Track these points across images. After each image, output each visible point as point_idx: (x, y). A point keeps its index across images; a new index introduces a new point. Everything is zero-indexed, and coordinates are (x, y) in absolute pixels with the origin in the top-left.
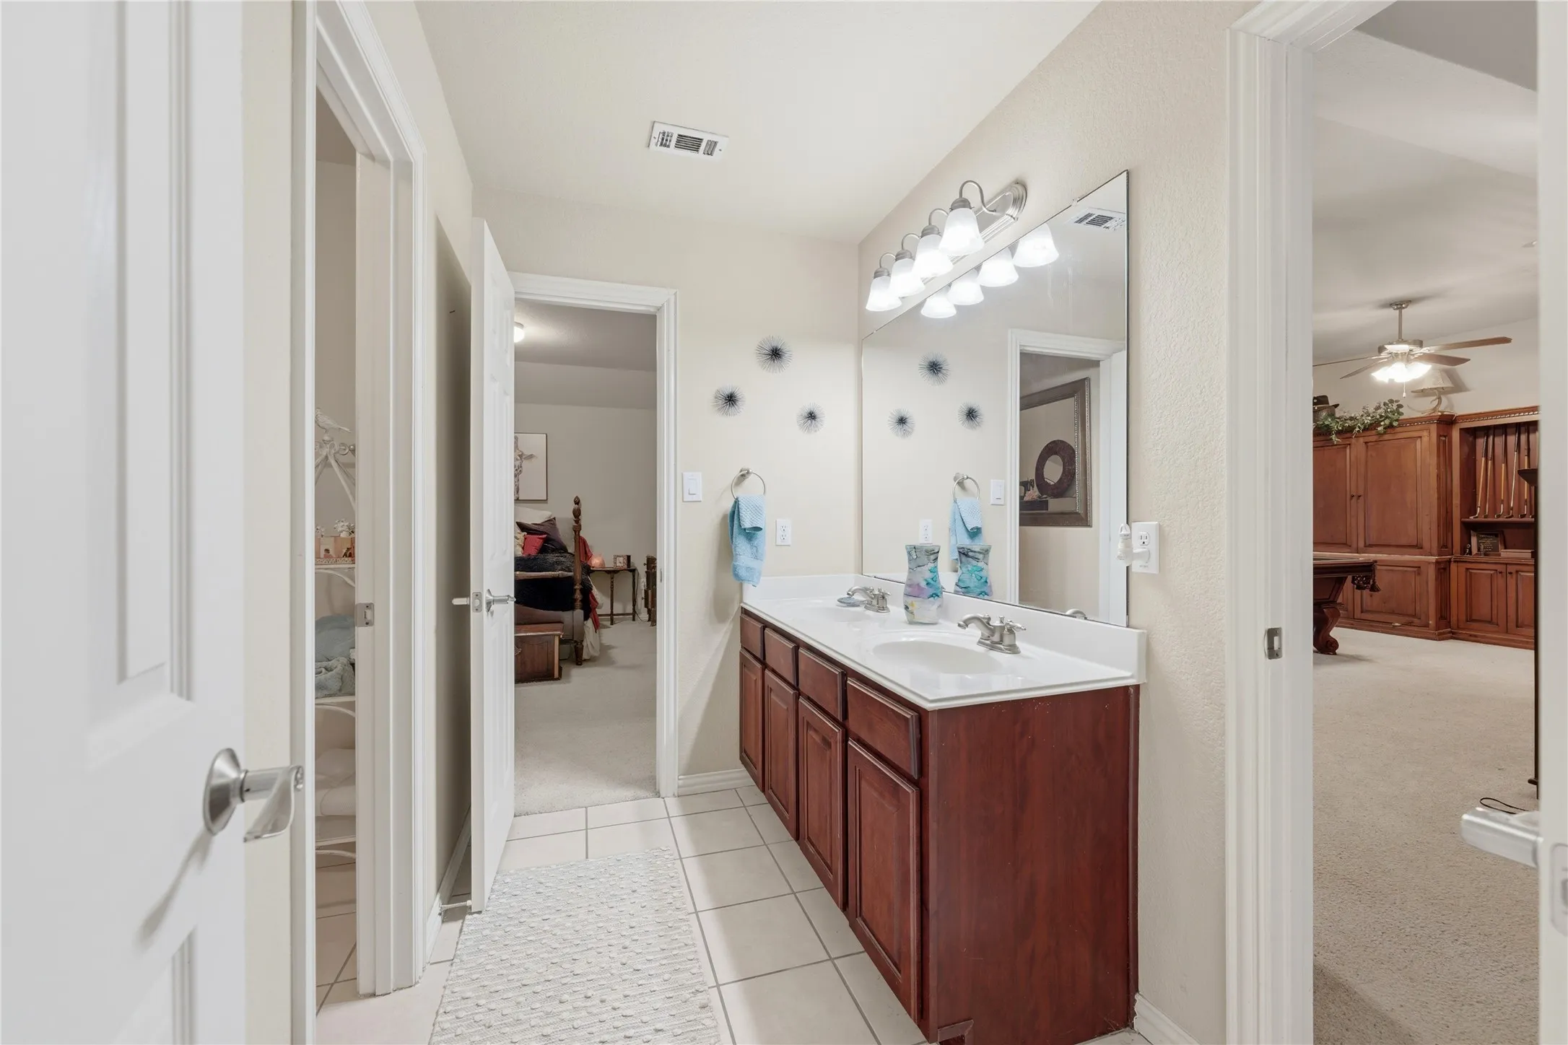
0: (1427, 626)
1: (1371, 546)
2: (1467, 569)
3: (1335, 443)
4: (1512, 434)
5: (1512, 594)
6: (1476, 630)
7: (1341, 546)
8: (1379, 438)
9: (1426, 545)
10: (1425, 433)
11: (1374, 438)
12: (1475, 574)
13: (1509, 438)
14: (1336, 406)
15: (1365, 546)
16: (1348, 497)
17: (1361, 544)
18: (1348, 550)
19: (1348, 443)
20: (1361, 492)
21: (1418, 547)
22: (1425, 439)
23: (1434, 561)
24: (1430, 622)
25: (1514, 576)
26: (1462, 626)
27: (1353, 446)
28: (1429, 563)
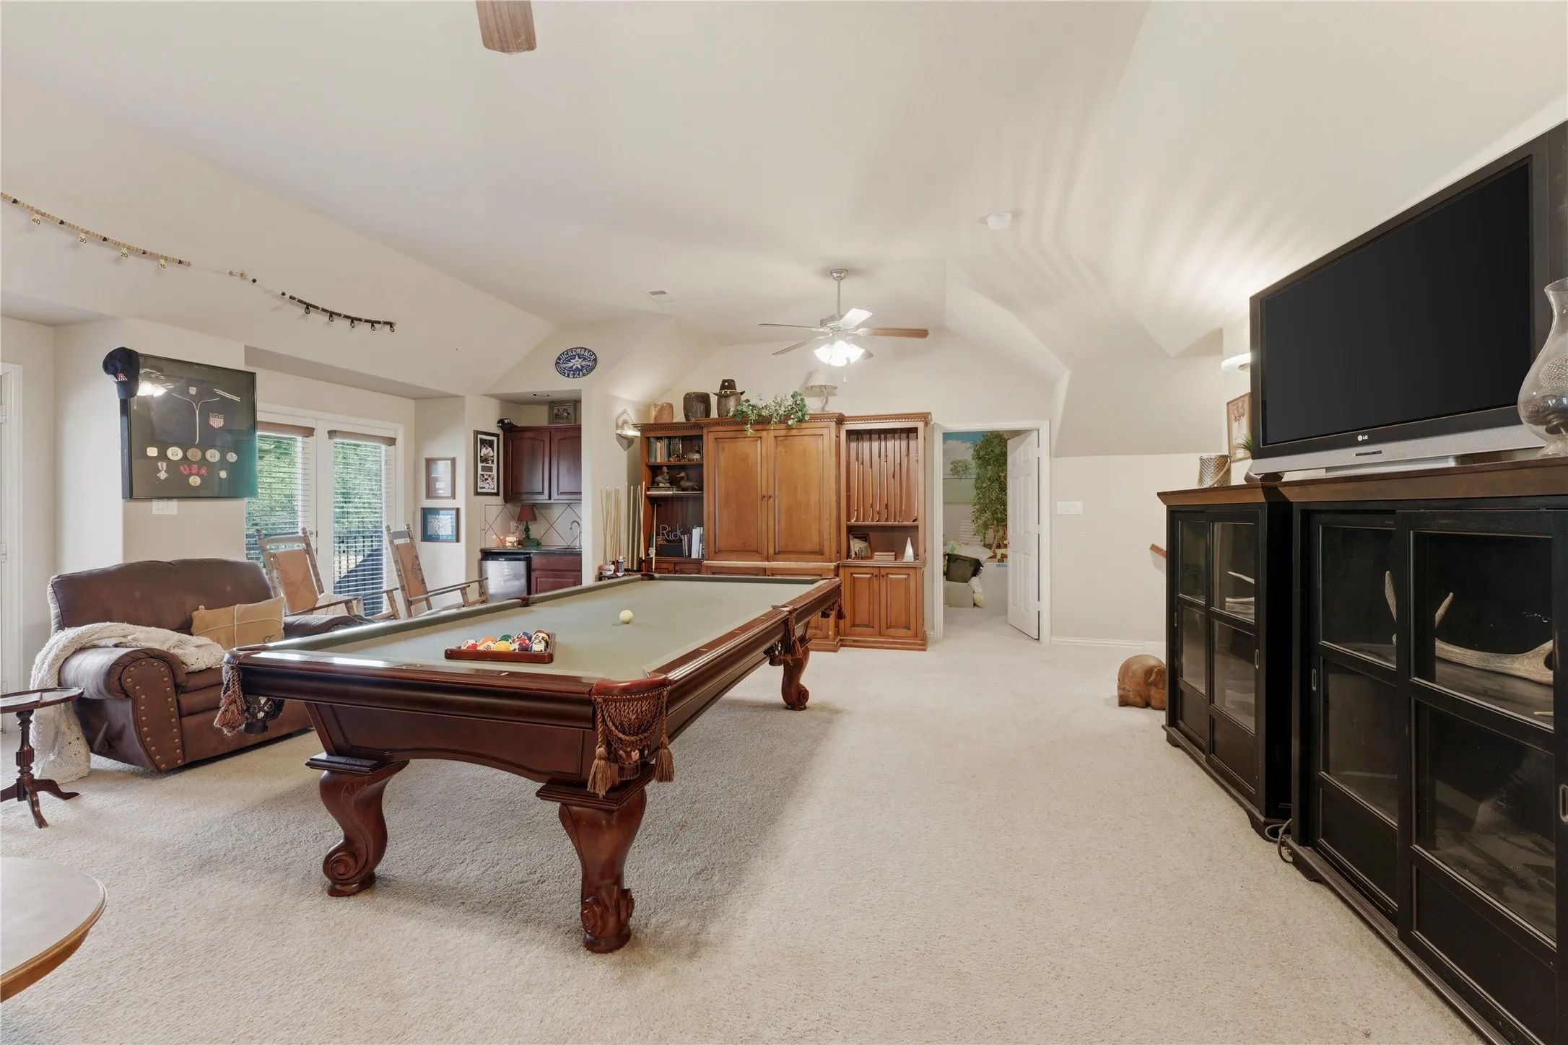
0: (827, 637)
1: (780, 553)
2: (851, 574)
3: (749, 435)
4: (875, 440)
5: (883, 593)
6: (860, 635)
7: (753, 553)
8: (788, 432)
9: (826, 551)
10: (825, 431)
11: (783, 433)
12: (858, 578)
13: (873, 443)
14: (742, 393)
15: (775, 554)
16: (759, 497)
17: (771, 551)
18: (759, 559)
19: (759, 435)
20: (771, 493)
21: (819, 553)
22: (826, 437)
23: (833, 568)
24: (830, 633)
25: (885, 577)
26: (847, 632)
27: (763, 438)
28: (829, 570)
